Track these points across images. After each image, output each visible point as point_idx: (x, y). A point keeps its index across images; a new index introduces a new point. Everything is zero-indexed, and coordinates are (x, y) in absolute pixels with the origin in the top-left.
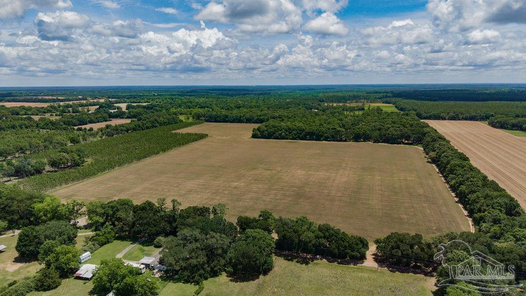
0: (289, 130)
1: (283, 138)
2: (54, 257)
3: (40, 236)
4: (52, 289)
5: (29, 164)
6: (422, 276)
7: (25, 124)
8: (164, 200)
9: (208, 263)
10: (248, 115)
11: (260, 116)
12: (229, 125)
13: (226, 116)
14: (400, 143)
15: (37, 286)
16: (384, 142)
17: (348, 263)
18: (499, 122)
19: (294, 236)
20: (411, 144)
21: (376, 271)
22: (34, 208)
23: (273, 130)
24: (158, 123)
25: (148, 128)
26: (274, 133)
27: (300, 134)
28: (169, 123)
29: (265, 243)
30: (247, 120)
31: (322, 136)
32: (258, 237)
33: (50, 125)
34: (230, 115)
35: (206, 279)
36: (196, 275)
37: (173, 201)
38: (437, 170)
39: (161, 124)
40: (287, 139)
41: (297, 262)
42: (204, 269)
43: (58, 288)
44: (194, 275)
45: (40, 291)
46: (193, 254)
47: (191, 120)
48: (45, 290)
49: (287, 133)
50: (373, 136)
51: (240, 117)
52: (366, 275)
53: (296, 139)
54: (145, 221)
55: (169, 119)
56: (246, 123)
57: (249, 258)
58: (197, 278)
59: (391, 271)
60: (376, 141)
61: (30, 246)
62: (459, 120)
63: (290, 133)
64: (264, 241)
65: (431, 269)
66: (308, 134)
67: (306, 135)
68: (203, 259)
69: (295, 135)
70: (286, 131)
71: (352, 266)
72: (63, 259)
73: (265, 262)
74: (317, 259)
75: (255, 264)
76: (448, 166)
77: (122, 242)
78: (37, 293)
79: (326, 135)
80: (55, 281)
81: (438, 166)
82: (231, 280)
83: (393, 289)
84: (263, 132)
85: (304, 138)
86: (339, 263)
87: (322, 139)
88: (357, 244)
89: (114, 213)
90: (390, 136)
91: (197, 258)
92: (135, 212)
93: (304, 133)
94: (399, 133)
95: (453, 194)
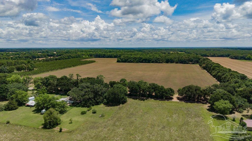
0: (135, 58)
1: (132, 62)
2: (15, 96)
3: (9, 88)
4: (14, 110)
5: (6, 69)
6: (201, 104)
7: (6, 58)
8: (73, 75)
9: (94, 98)
10: (115, 54)
11: (121, 54)
12: (106, 58)
13: (105, 55)
14: (188, 63)
15: (6, 108)
16: (180, 63)
17: (164, 100)
18: (235, 57)
19: (137, 87)
20: (193, 64)
21: (178, 103)
22: (6, 80)
23: (127, 58)
24: (71, 57)
25: (66, 59)
26: (128, 60)
27: (140, 60)
28: (76, 57)
29: (123, 90)
30: (114, 56)
31: (151, 61)
32: (120, 87)
33: (18, 58)
34: (106, 54)
35: (93, 105)
36: (88, 103)
37: (77, 75)
38: (206, 71)
39: (72, 58)
40: (134, 62)
41: (139, 100)
42: (92, 101)
43: (16, 110)
44: (87, 103)
45: (7, 110)
46: (86, 93)
47: (87, 57)
48: (10, 110)
49: (134, 60)
50: (175, 61)
51: (111, 55)
52: (174, 104)
53: (138, 63)
54: (63, 84)
55: (76, 56)
56: (114, 58)
57: (115, 94)
58: (88, 104)
59: (186, 103)
60: (177, 63)
61: (3, 93)
62: (216, 57)
63: (135, 60)
64: (122, 89)
65: (205, 102)
66: (144, 60)
67: (143, 60)
68: (91, 96)
69: (138, 60)
70: (134, 59)
71: (166, 101)
72: (19, 97)
73: (123, 98)
74: (149, 99)
75: (118, 98)
76: (212, 67)
77: (51, 95)
78: (5, 111)
79: (152, 60)
80: (15, 106)
81: (206, 70)
82: (106, 106)
83: (187, 108)
84: (122, 59)
85: (142, 62)
86: (160, 100)
87: (151, 62)
88: (169, 91)
89: (47, 81)
90: (183, 60)
91: (88, 95)
92: (57, 80)
93: (142, 59)
94: (187, 58)
95: (215, 79)
